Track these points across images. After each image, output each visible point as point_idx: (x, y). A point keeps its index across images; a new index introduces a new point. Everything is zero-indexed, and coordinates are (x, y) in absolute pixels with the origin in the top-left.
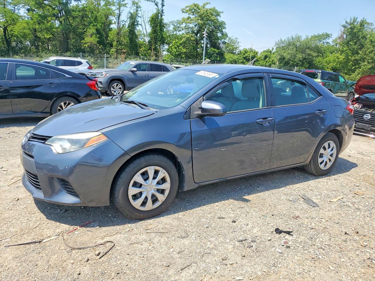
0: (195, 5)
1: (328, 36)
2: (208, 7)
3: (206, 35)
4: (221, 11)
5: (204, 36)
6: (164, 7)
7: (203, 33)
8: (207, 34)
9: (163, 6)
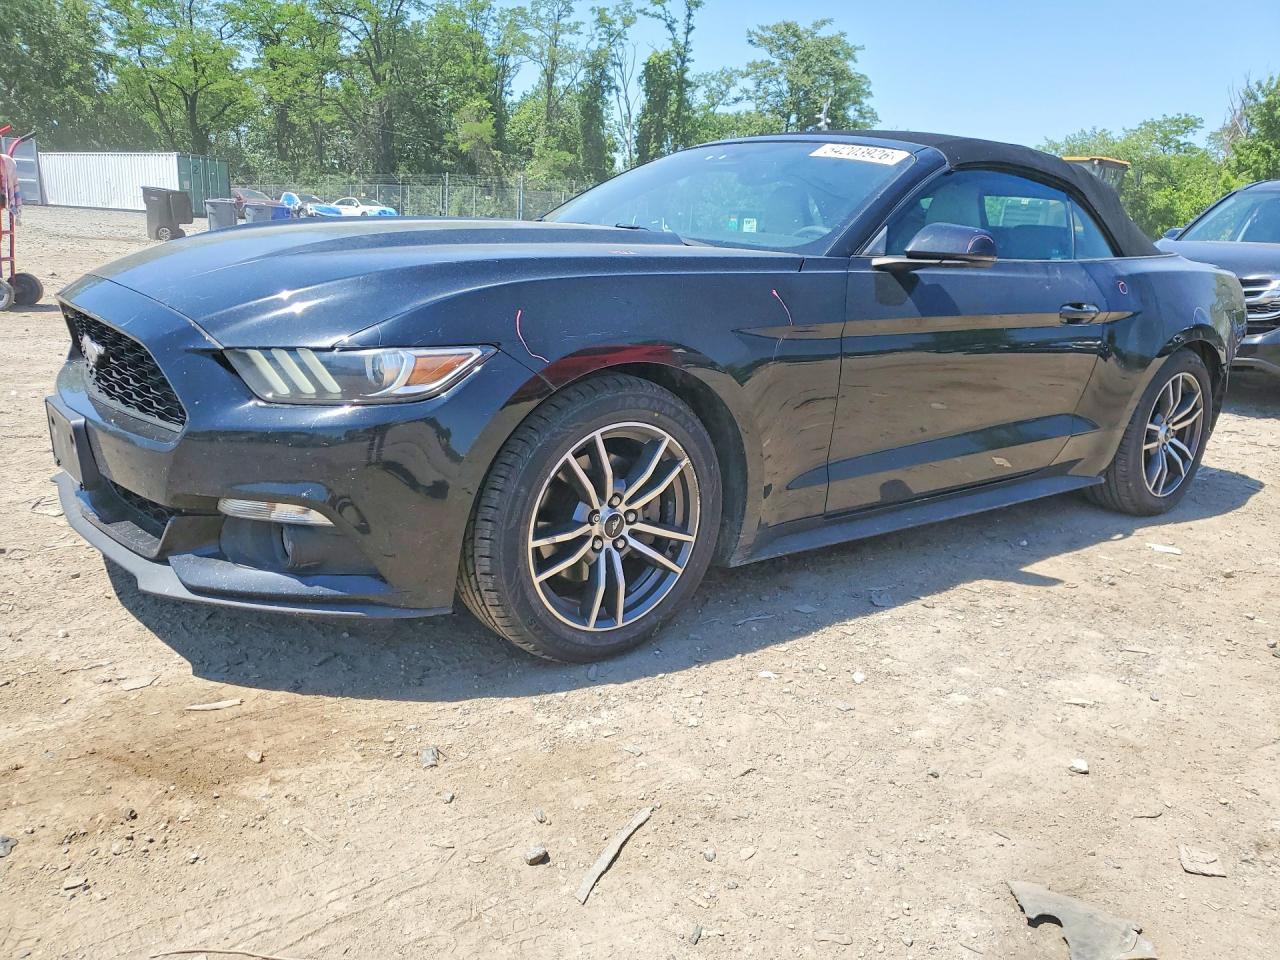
0: (788, 26)
1: (1189, 124)
2: (824, 32)
3: (827, 124)
4: (857, 45)
5: (819, 125)
6: (693, 32)
7: (817, 116)
8: (829, 121)
9: (690, 29)
